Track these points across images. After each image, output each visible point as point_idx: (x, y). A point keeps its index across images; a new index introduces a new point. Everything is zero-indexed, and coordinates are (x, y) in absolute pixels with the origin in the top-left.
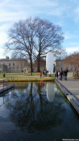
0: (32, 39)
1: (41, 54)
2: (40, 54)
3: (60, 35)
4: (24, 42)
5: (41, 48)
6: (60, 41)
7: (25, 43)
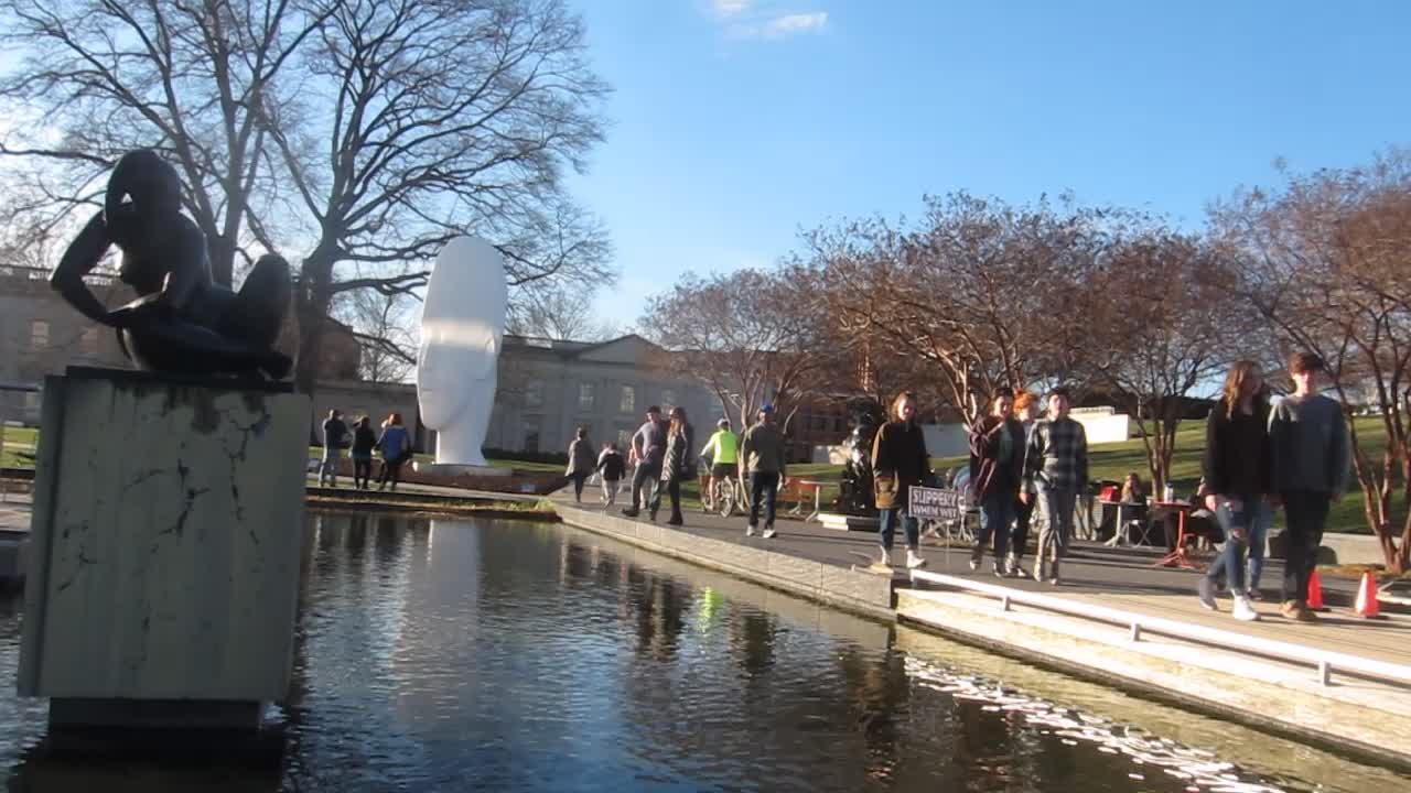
0: (259, 82)
1: (346, 254)
2: (328, 253)
3: (566, 96)
4: (164, 99)
5: (357, 190)
6: (559, 155)
7: (171, 104)
